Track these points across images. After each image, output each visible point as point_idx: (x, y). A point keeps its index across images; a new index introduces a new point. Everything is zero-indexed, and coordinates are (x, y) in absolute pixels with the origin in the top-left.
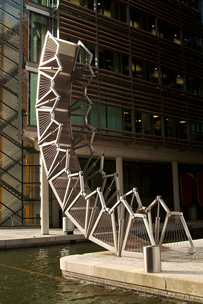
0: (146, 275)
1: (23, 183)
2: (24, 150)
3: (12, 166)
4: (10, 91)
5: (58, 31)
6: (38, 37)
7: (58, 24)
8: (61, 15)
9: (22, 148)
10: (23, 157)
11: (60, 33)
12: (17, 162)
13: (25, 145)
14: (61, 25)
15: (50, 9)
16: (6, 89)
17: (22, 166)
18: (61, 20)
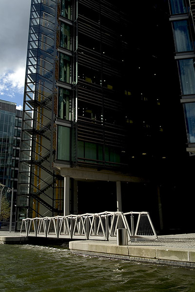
0: (117, 247)
1: (53, 200)
2: (55, 178)
3: (47, 188)
4: (46, 137)
5: (77, 99)
6: (64, 102)
7: (77, 94)
8: (79, 89)
9: (54, 175)
10: (54, 182)
11: (78, 100)
12: (50, 186)
13: (55, 174)
14: (78, 95)
15: (72, 85)
16: (44, 136)
17: (53, 188)
18: (78, 92)
